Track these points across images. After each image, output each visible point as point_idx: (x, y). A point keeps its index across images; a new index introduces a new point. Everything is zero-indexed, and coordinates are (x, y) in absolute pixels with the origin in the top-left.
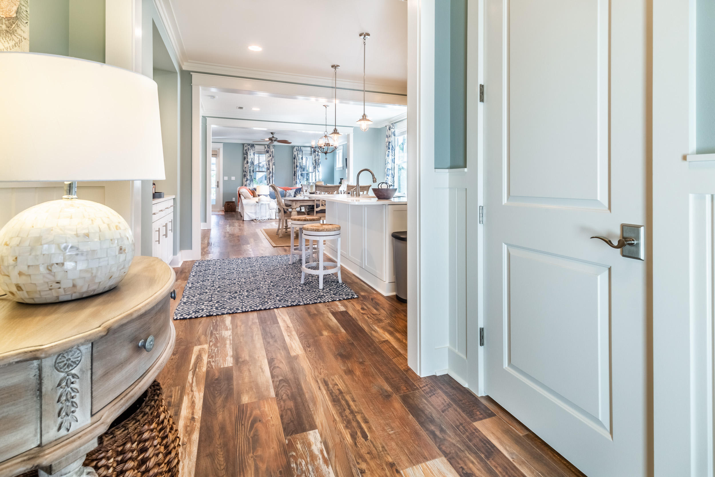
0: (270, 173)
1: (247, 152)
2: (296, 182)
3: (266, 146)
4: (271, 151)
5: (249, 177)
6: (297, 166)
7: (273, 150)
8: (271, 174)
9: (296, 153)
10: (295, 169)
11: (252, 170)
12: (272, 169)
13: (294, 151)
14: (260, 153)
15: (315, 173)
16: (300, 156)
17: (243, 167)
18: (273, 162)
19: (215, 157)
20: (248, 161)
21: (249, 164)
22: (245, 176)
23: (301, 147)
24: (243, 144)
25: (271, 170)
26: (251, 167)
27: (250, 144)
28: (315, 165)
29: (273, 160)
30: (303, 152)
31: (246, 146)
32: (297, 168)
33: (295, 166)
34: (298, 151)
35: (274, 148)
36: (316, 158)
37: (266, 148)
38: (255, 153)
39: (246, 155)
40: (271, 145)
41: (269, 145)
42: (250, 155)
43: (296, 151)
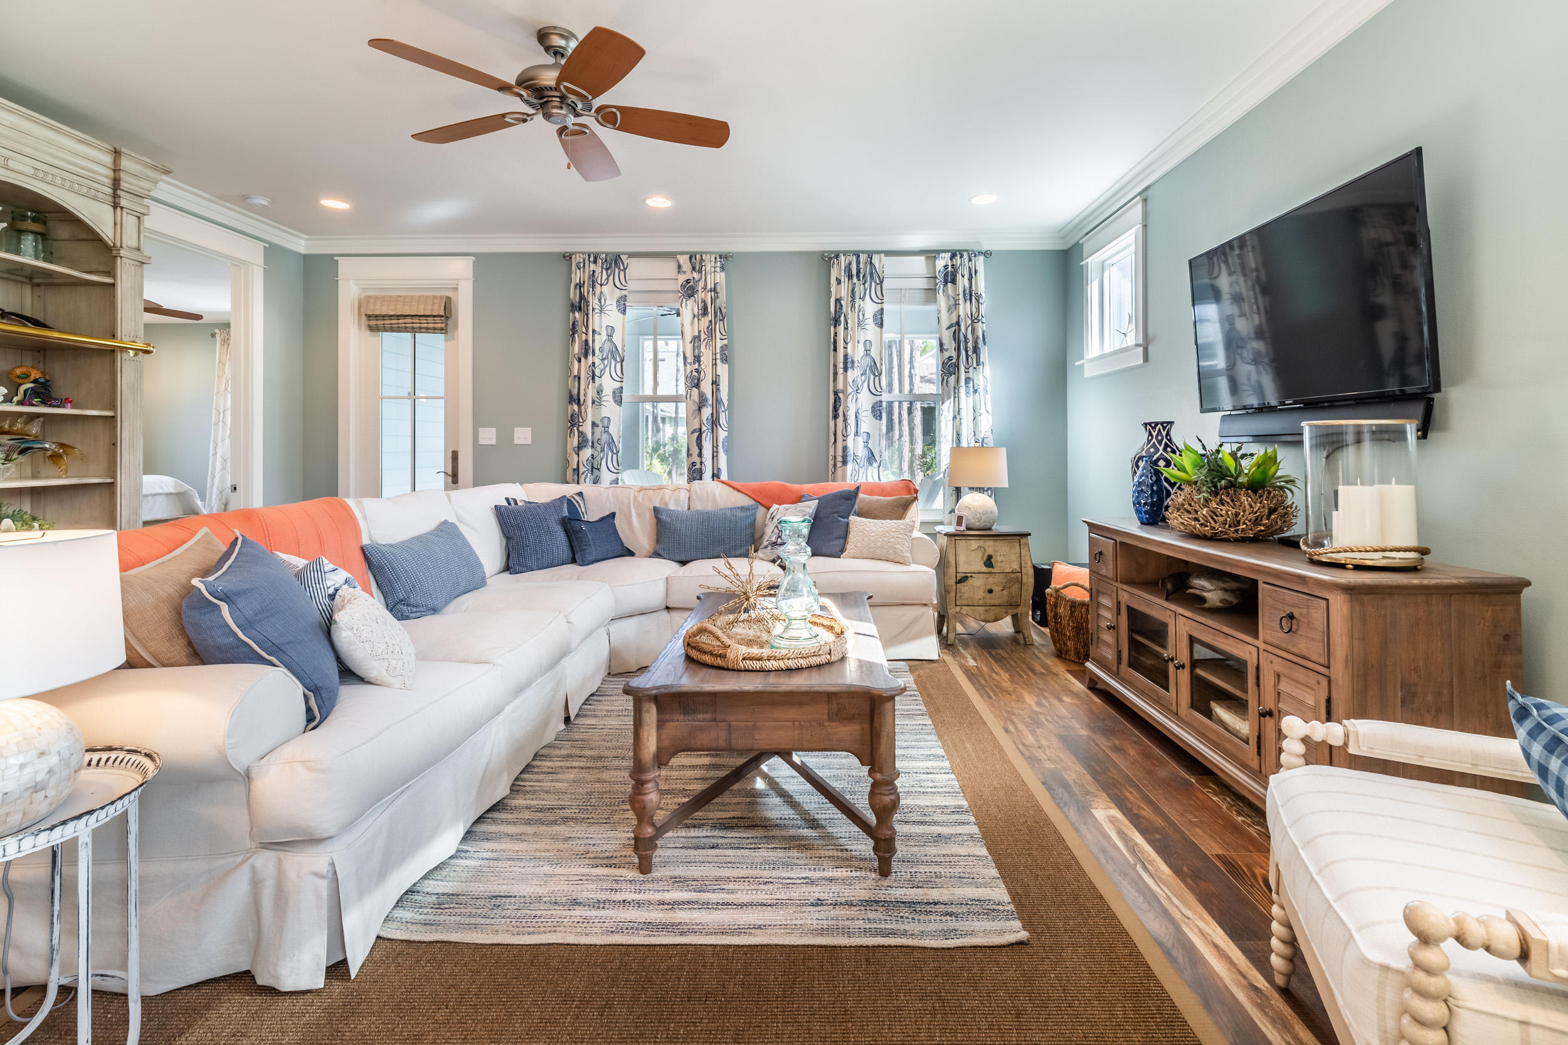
0: (701, 404)
1: (582, 297)
2: (845, 449)
3: (684, 260)
4: (710, 285)
5: (590, 430)
6: (847, 363)
7: (720, 277)
8: (707, 412)
9: (844, 291)
10: (840, 377)
11: (609, 392)
12: (715, 383)
13: (833, 282)
14: (652, 298)
15: (957, 396)
16: (869, 308)
17: (566, 376)
18: (719, 344)
19: (434, 330)
20: (587, 341)
21: (595, 359)
22: (574, 421)
23: (870, 254)
24: (567, 257)
25: (706, 387)
26: (607, 375)
27: (603, 253)
28: (954, 354)
29: (718, 335)
30: (884, 284)
31: (582, 265)
32: (850, 372)
33: (841, 365)
34: (855, 279)
35: (722, 268)
36: (961, 313)
37: (685, 273)
38: (628, 299)
39: (577, 314)
40: (706, 253)
41: (698, 253)
42: (601, 311)
43: (844, 280)
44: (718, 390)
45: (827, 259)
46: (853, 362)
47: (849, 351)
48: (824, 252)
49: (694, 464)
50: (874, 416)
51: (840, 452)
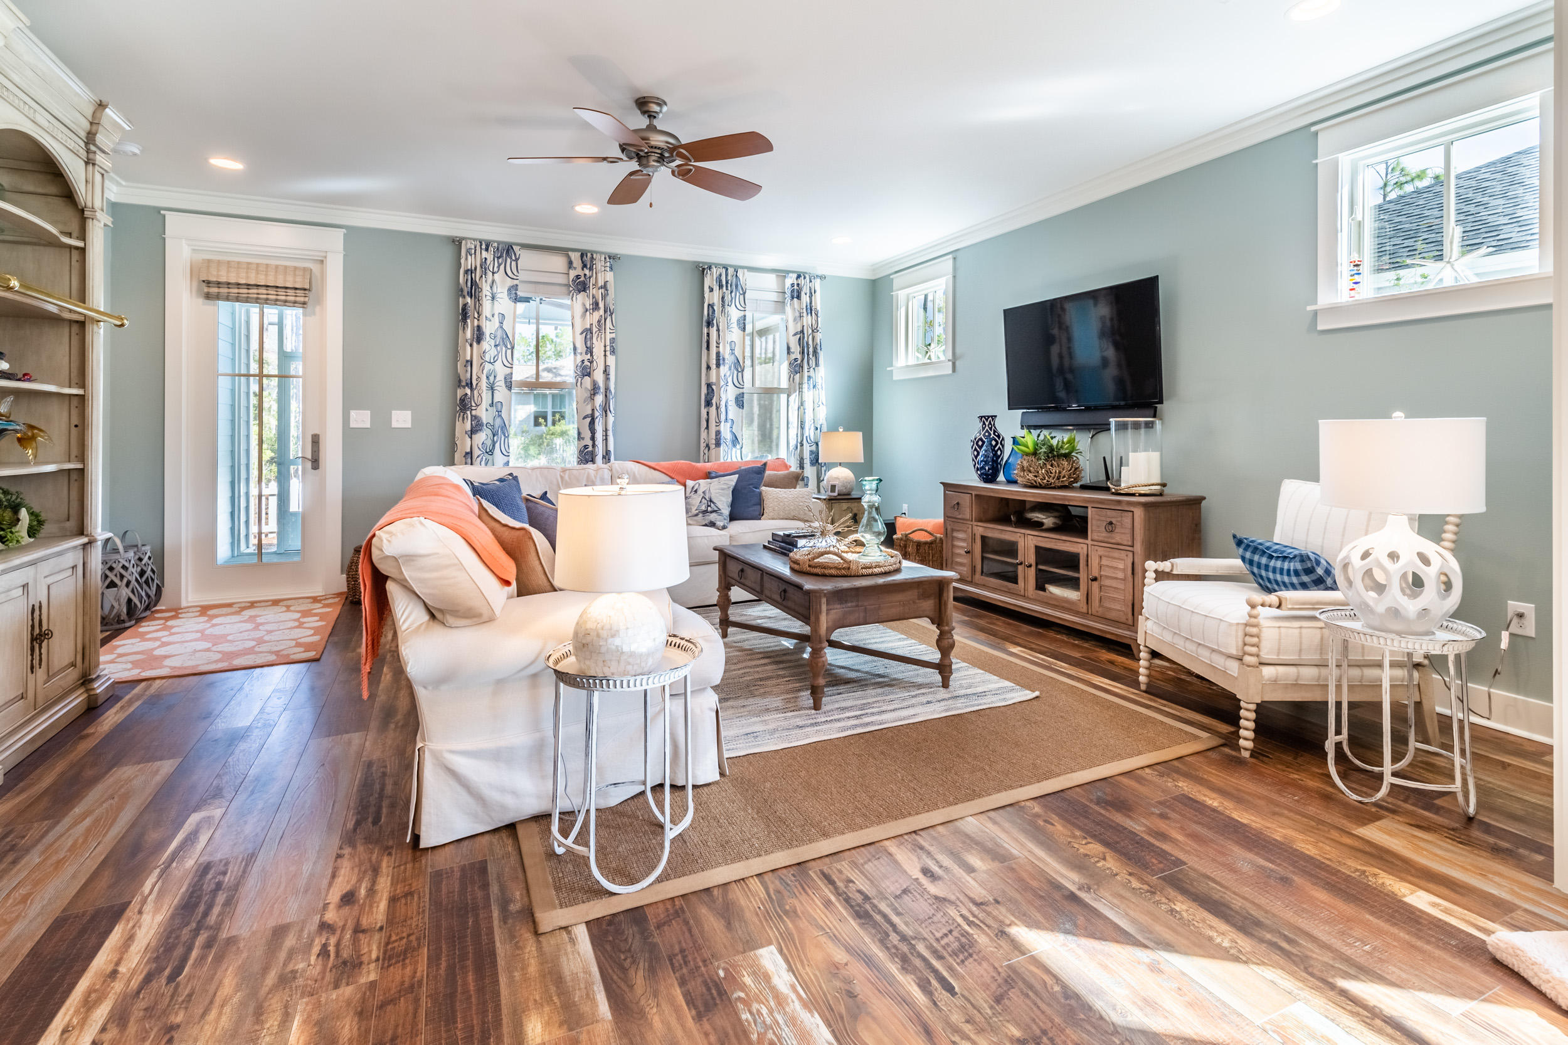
0: (593, 392)
1: (474, 283)
2: (717, 433)
3: (575, 257)
4: (601, 283)
5: (484, 413)
6: (719, 360)
7: (610, 276)
8: (599, 399)
9: (714, 298)
10: (713, 372)
11: (500, 377)
12: (606, 372)
13: (706, 289)
14: (543, 290)
15: (801, 391)
16: (734, 313)
17: (456, 361)
18: (609, 336)
19: (289, 303)
20: (479, 327)
21: (487, 344)
22: (464, 405)
23: (737, 268)
24: (456, 243)
25: (599, 376)
26: (499, 363)
27: (494, 241)
28: (799, 357)
29: (608, 331)
30: (746, 295)
31: (473, 251)
32: (722, 367)
33: (713, 362)
35: (612, 268)
36: (805, 324)
37: (575, 268)
38: (519, 287)
39: (469, 300)
40: (597, 252)
41: (589, 251)
42: (493, 298)
43: (716, 288)
44: (608, 379)
45: (702, 270)
46: (724, 359)
47: (721, 349)
48: (699, 262)
49: (587, 448)
50: (738, 405)
51: (713, 436)
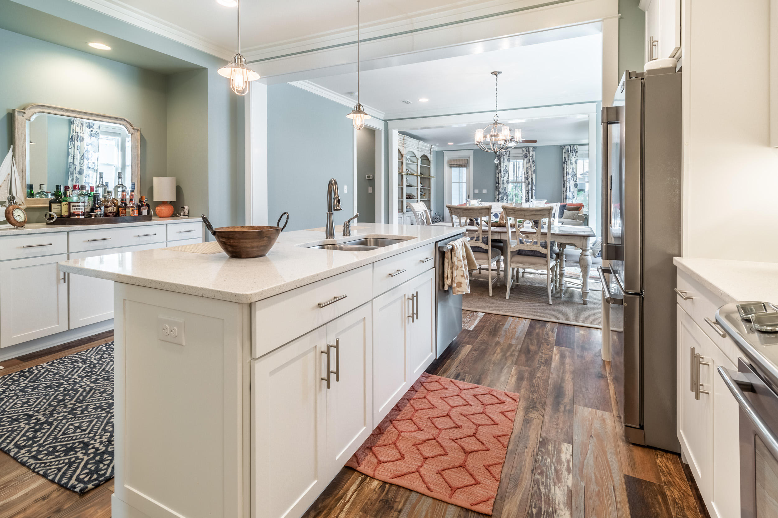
0: (529, 184)
1: (499, 159)
2: (566, 195)
3: (524, 149)
4: (531, 155)
5: (502, 190)
6: (567, 174)
7: (533, 153)
8: (530, 186)
9: (566, 155)
10: (565, 177)
11: (505, 181)
12: (532, 179)
13: (563, 153)
14: (516, 158)
16: (574, 159)
17: (496, 177)
18: (533, 169)
20: (500, 169)
21: (502, 173)
22: (497, 188)
23: (574, 145)
26: (505, 177)
29: (533, 167)
30: (578, 153)
32: (568, 176)
33: (565, 174)
34: (569, 152)
35: (534, 151)
37: (524, 152)
38: (510, 158)
41: (528, 147)
42: (504, 162)
43: (566, 152)
44: (533, 181)
45: (562, 147)
46: (569, 173)
47: (568, 170)
48: (561, 145)
49: (526, 199)
50: (575, 187)
51: (565, 196)
